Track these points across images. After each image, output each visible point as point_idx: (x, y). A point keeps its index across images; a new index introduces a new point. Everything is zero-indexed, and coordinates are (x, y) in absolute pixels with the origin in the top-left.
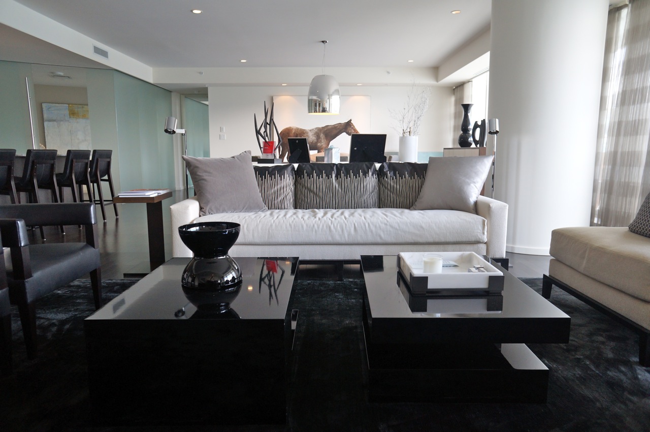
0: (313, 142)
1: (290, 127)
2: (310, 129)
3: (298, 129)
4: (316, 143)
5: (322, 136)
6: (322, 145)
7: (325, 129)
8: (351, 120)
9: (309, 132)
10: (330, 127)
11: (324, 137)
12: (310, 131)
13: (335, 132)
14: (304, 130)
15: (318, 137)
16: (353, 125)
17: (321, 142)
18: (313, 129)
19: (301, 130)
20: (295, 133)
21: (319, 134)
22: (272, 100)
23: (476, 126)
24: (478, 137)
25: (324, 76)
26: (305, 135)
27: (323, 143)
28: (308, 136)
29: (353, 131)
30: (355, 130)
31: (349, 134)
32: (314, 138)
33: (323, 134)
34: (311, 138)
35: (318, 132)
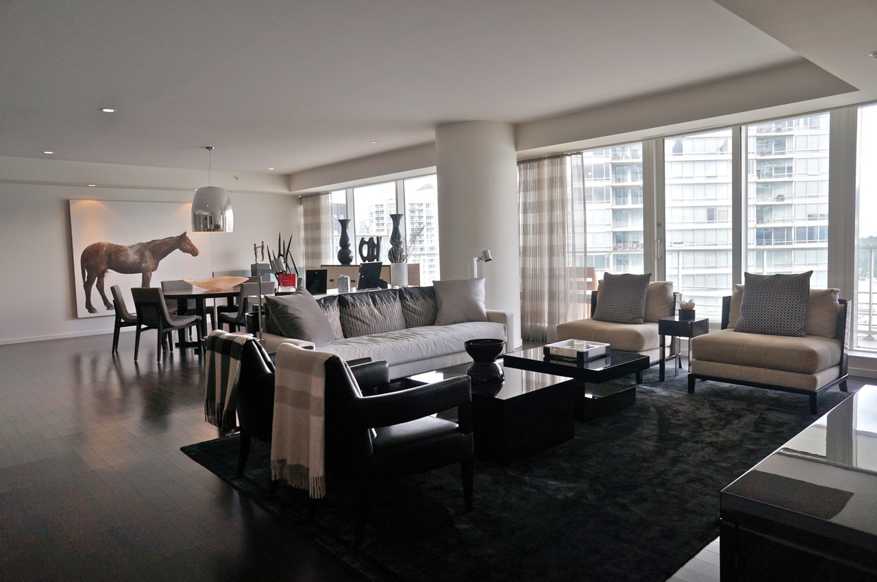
0: (134, 262)
1: (99, 243)
2: (129, 245)
3: (111, 245)
4: (140, 263)
5: (147, 253)
6: (148, 266)
7: (152, 245)
8: (185, 233)
9: (129, 249)
10: (156, 242)
11: (150, 255)
12: (130, 247)
13: (165, 248)
14: (121, 246)
15: (142, 255)
16: (189, 240)
17: (146, 262)
18: (134, 246)
19: (116, 246)
20: (107, 251)
21: (142, 251)
22: (67, 205)
23: (363, 242)
24: (365, 253)
25: (211, 187)
26: (123, 253)
27: (149, 263)
28: (127, 255)
29: (189, 247)
30: (192, 245)
31: (184, 251)
32: (136, 257)
33: (149, 251)
34: (133, 257)
35: (142, 248)
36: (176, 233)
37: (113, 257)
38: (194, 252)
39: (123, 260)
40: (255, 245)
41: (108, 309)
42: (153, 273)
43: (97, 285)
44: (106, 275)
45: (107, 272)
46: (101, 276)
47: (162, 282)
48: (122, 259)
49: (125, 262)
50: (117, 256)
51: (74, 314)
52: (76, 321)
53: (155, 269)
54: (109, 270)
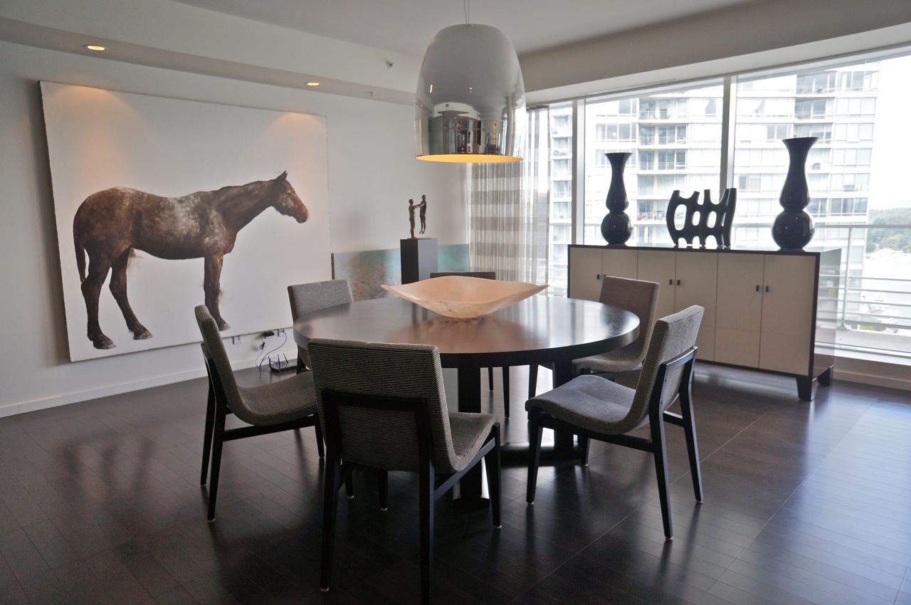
0: (189, 233)
1: (115, 190)
2: (179, 195)
3: (139, 196)
4: (200, 236)
5: (214, 215)
6: (216, 243)
7: (223, 198)
8: (284, 175)
9: (176, 205)
10: (235, 191)
11: (220, 218)
12: (180, 201)
13: (247, 204)
14: (161, 199)
15: (204, 220)
16: (291, 189)
17: (212, 233)
18: (187, 198)
20: (131, 209)
21: (204, 210)
22: (35, 93)
23: (676, 200)
24: (680, 223)
25: (469, 26)
26: (165, 214)
27: (217, 236)
28: (175, 219)
29: (291, 203)
30: (296, 200)
31: (283, 210)
32: (192, 223)
33: (217, 210)
34: (185, 222)
35: (204, 203)
36: (269, 175)
37: (145, 221)
38: (300, 214)
39: (165, 229)
40: (411, 202)
41: (137, 337)
42: (226, 257)
43: (111, 286)
44: (132, 262)
45: (133, 255)
46: (120, 265)
47: (291, 289)
48: (163, 226)
49: (169, 233)
50: (153, 221)
51: (62, 353)
52: (65, 369)
53: (228, 249)
54: (136, 251)
